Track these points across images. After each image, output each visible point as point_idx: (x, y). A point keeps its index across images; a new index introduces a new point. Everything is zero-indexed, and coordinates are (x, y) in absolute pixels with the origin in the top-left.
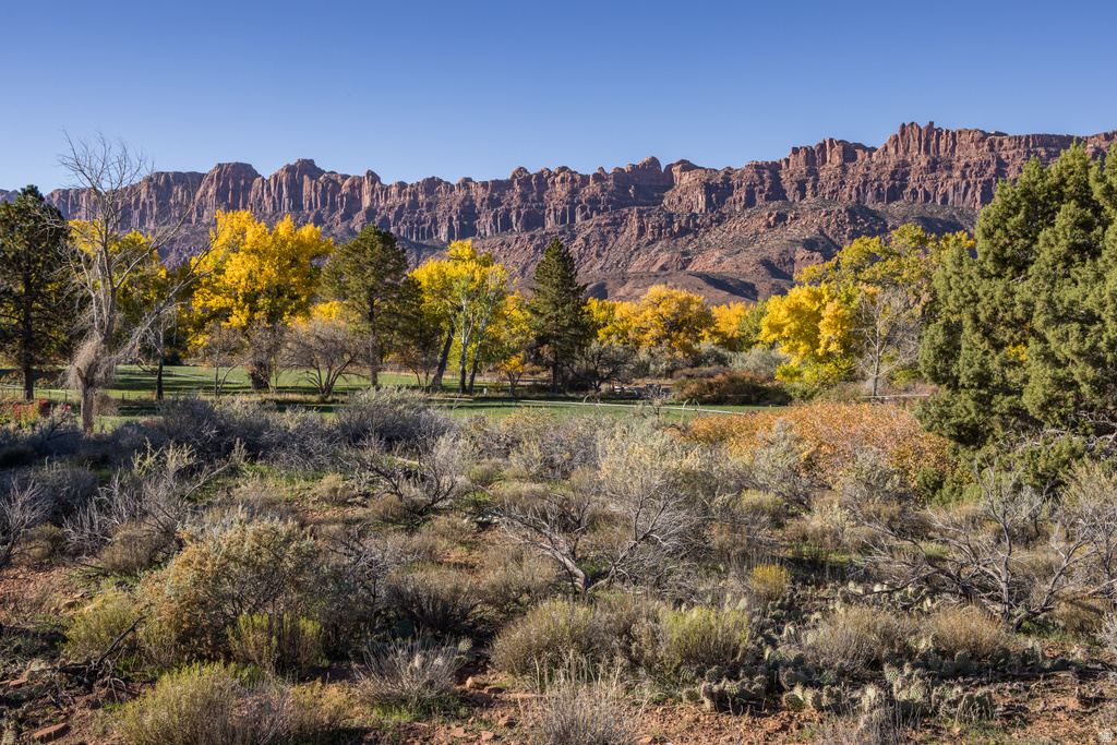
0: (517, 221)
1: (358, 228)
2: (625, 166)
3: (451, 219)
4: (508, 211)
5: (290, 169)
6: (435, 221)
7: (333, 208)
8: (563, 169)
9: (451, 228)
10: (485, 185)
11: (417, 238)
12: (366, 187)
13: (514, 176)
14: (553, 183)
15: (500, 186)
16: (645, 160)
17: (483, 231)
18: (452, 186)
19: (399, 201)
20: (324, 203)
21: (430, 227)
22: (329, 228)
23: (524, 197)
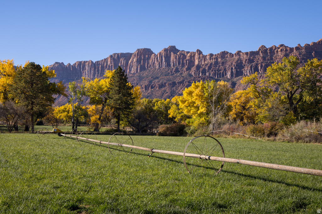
0: (261, 69)
1: (193, 74)
2: (310, 43)
3: (232, 69)
4: (257, 65)
5: (166, 50)
6: (225, 70)
7: (183, 65)
8: (282, 45)
9: (232, 72)
10: (247, 53)
11: (218, 77)
12: (197, 56)
13: (260, 49)
14: (277, 52)
15: (253, 53)
16: (320, 40)
17: (246, 74)
18: (233, 55)
19: (210, 62)
20: (179, 64)
21: (223, 72)
22: (181, 74)
23: (264, 58)
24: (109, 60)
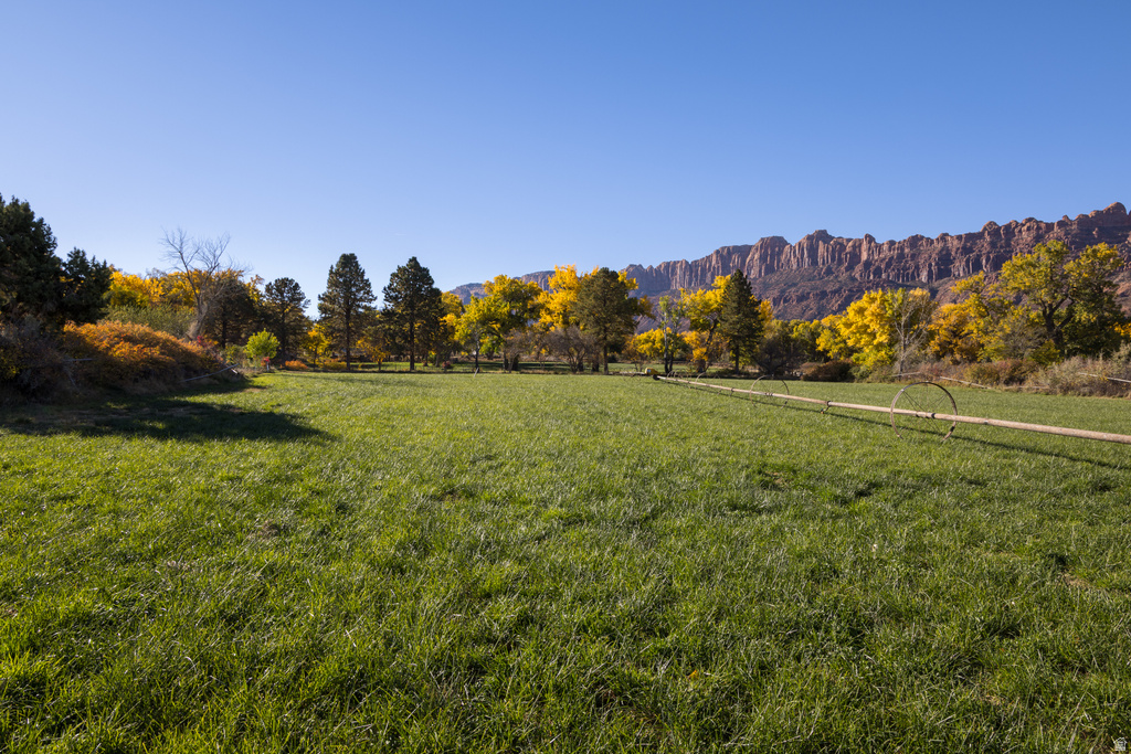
0: (987, 263)
1: (857, 276)
2: (1090, 212)
3: (930, 265)
4: (979, 256)
5: (810, 238)
6: (917, 268)
7: (840, 262)
8: (1030, 220)
9: (930, 272)
10: (959, 237)
11: (903, 280)
12: (865, 246)
13: (985, 229)
14: (1020, 231)
15: (971, 237)
16: (1110, 206)
17: (957, 273)
18: (932, 241)
19: (889, 254)
20: (833, 260)
21: (913, 273)
22: (837, 277)
23: (993, 245)
24: (714, 258)
